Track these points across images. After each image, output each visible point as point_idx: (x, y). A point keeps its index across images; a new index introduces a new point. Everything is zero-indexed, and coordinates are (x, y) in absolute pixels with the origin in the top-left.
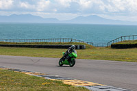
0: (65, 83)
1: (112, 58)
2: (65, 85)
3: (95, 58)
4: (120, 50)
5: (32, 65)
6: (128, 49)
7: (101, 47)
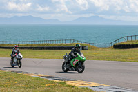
0: (69, 83)
1: (115, 58)
2: (69, 86)
3: (98, 59)
4: (122, 50)
5: (35, 66)
6: (131, 49)
7: (104, 48)
